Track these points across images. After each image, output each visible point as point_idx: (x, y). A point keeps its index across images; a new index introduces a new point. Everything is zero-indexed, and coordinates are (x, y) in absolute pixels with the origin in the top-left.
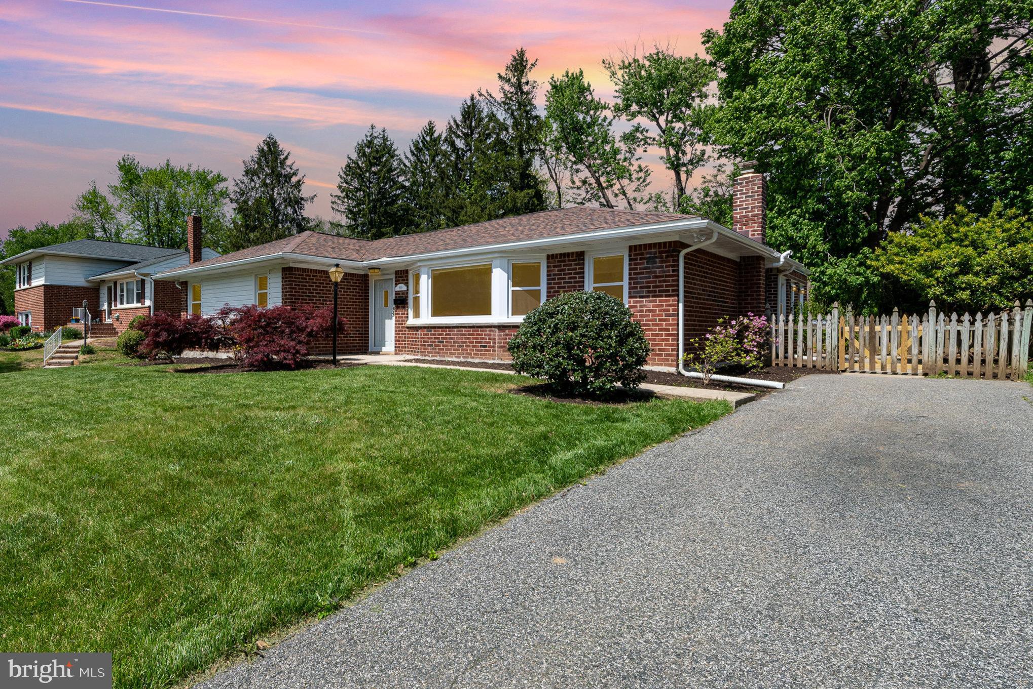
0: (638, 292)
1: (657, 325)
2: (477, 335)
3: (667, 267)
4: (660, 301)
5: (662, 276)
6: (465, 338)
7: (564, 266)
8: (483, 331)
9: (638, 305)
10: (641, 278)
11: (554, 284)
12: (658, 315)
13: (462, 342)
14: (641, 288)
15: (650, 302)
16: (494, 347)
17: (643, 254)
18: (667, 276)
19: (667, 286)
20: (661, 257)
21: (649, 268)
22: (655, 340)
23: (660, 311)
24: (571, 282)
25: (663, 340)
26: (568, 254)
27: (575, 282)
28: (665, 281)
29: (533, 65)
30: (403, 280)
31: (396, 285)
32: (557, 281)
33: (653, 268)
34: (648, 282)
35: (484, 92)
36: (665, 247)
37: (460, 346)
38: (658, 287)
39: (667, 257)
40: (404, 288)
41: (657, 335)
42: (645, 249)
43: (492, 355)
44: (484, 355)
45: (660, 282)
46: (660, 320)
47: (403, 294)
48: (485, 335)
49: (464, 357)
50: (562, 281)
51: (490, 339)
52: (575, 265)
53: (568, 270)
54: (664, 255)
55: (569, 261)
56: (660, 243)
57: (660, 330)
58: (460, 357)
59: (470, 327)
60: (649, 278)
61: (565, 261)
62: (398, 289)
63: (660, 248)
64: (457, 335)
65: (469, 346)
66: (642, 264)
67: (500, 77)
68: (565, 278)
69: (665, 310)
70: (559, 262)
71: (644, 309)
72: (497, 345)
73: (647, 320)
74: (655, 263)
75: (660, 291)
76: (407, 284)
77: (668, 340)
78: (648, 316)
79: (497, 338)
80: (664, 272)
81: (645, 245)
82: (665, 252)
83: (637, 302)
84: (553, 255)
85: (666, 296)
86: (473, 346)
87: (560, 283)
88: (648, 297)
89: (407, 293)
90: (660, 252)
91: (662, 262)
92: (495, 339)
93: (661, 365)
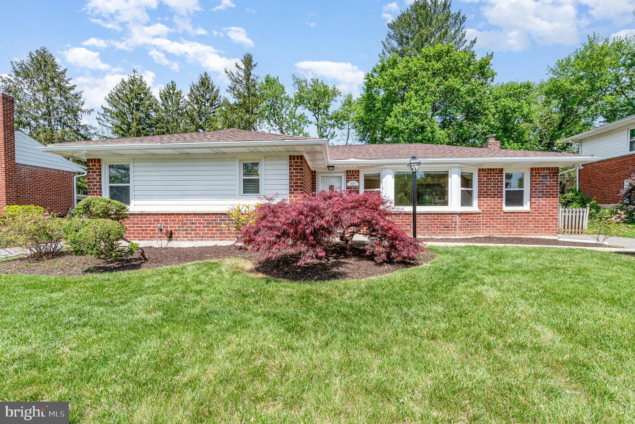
0: (537, 195)
1: (548, 213)
2: (441, 219)
3: (553, 181)
4: (549, 200)
5: (551, 186)
6: (430, 222)
7: (490, 176)
8: (446, 217)
9: (537, 202)
10: (538, 187)
11: (484, 187)
12: (548, 208)
13: (427, 225)
14: (539, 192)
15: (544, 200)
16: (455, 227)
17: (540, 173)
18: (553, 186)
19: (553, 192)
20: (550, 176)
21: (543, 181)
22: (546, 222)
23: (549, 205)
24: (495, 187)
25: (551, 222)
26: (493, 170)
27: (498, 187)
28: (552, 189)
29: (255, 65)
30: (354, 178)
31: (348, 181)
32: (485, 185)
33: (545, 181)
34: (542, 189)
35: (229, 71)
36: (552, 170)
37: (426, 227)
38: (548, 192)
39: (553, 176)
40: (356, 184)
41: (547, 219)
42: (541, 170)
43: (453, 233)
44: (446, 233)
45: (549, 189)
46: (549, 211)
47: (356, 188)
48: (448, 219)
49: (428, 235)
50: (489, 186)
51: (451, 222)
52: (498, 176)
53: (493, 179)
54: (552, 174)
55: (494, 173)
56: (549, 168)
57: (549, 216)
58: (425, 235)
59: (434, 214)
60: (543, 186)
61: (491, 173)
62: (349, 184)
63: (549, 170)
64: (424, 219)
65: (434, 227)
66: (540, 178)
67: (237, 66)
68: (491, 184)
69: (552, 205)
70: (487, 173)
71: (541, 204)
72: (457, 226)
73: (542, 211)
74: (547, 178)
75: (549, 194)
76: (358, 181)
77: (553, 221)
78: (542, 208)
79: (458, 221)
80: (551, 184)
81: (541, 168)
82: (552, 173)
83: (536, 200)
84: (483, 169)
85: (553, 197)
86: (437, 227)
87: (488, 187)
88: (543, 197)
89: (359, 188)
90: (550, 173)
91: (550, 178)
92: (456, 222)
93: (550, 235)
